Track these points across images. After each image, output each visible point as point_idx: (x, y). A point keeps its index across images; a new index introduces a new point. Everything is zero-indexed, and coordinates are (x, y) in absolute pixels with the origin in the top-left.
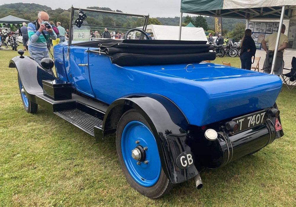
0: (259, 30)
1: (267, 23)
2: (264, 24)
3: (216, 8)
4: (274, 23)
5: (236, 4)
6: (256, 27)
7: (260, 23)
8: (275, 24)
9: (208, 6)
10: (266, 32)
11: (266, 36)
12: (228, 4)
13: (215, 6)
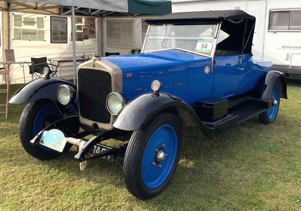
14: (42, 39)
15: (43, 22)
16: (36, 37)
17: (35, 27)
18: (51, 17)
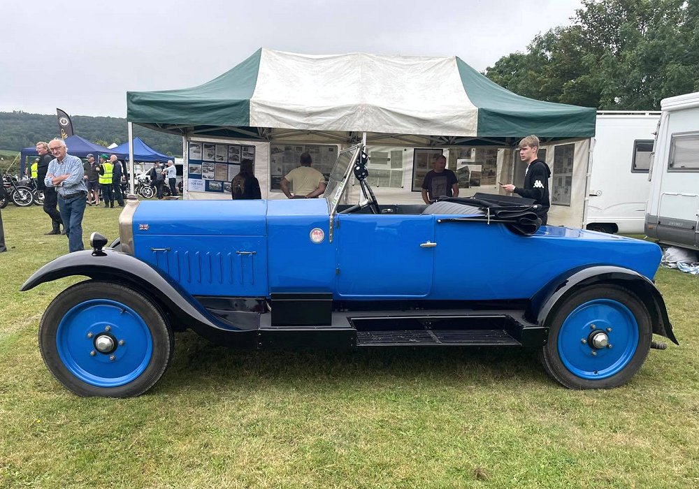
0: (213, 157)
1: (228, 145)
2: (223, 146)
3: (233, 122)
4: (241, 146)
5: (278, 120)
6: (206, 151)
7: (214, 144)
8: (243, 148)
9: (211, 116)
10: (230, 162)
11: (229, 168)
12: (260, 118)
13: (230, 118)
14: (398, 184)
15: (401, 158)
16: (388, 182)
17: (387, 167)
18: (415, 149)
